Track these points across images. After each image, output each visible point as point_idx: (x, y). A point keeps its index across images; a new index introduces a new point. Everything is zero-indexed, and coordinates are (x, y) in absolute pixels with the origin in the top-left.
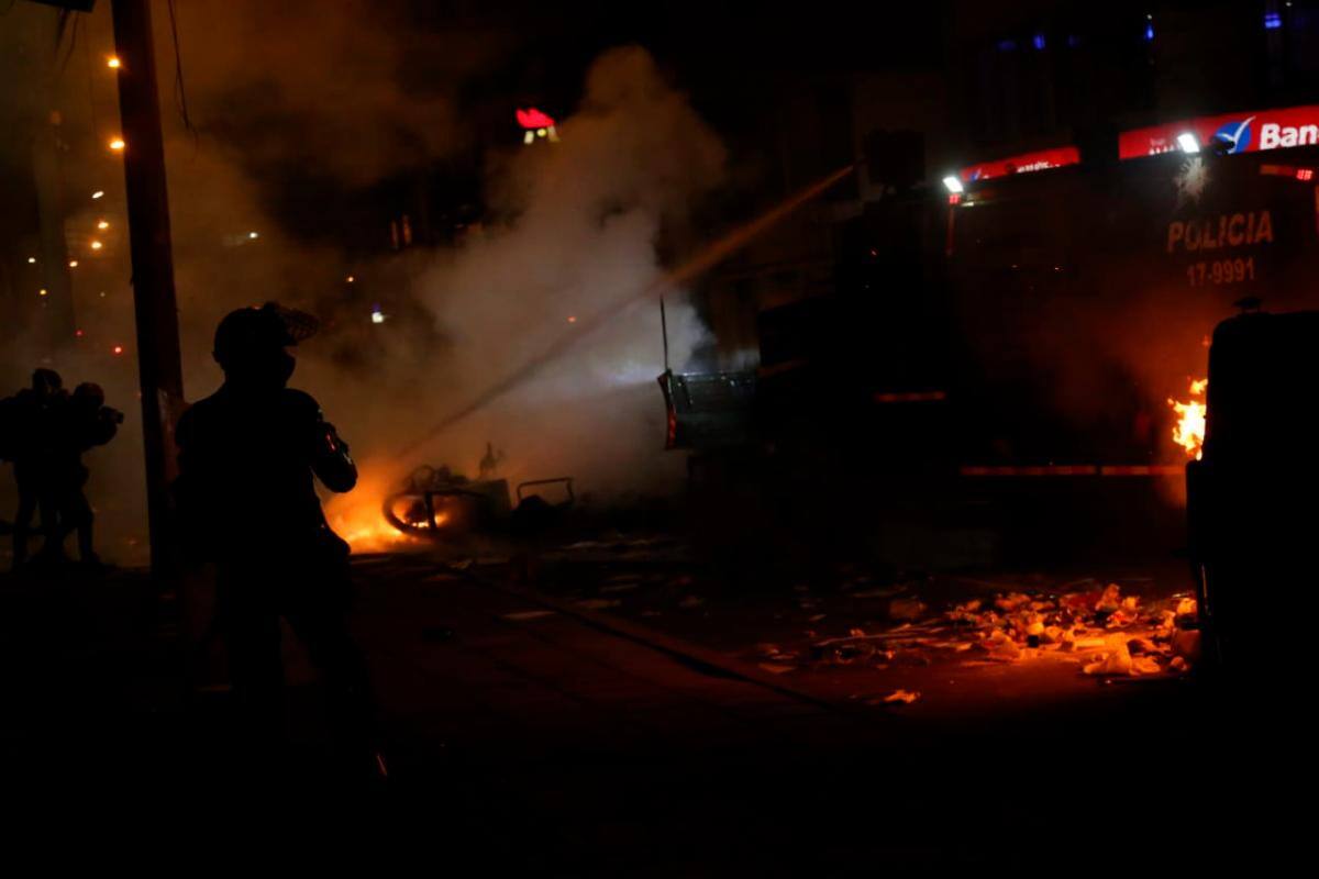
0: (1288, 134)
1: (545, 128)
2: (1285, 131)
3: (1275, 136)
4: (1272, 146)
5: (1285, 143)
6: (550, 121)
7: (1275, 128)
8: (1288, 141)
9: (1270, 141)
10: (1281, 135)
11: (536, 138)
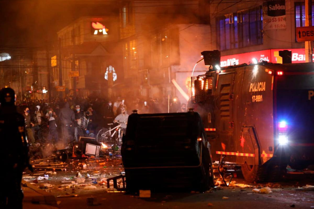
0: (301, 56)
1: (102, 29)
2: (300, 55)
3: (296, 57)
4: (295, 60)
5: (299, 60)
6: (104, 27)
7: (297, 54)
8: (301, 59)
9: (295, 58)
10: (298, 57)
11: (98, 32)
